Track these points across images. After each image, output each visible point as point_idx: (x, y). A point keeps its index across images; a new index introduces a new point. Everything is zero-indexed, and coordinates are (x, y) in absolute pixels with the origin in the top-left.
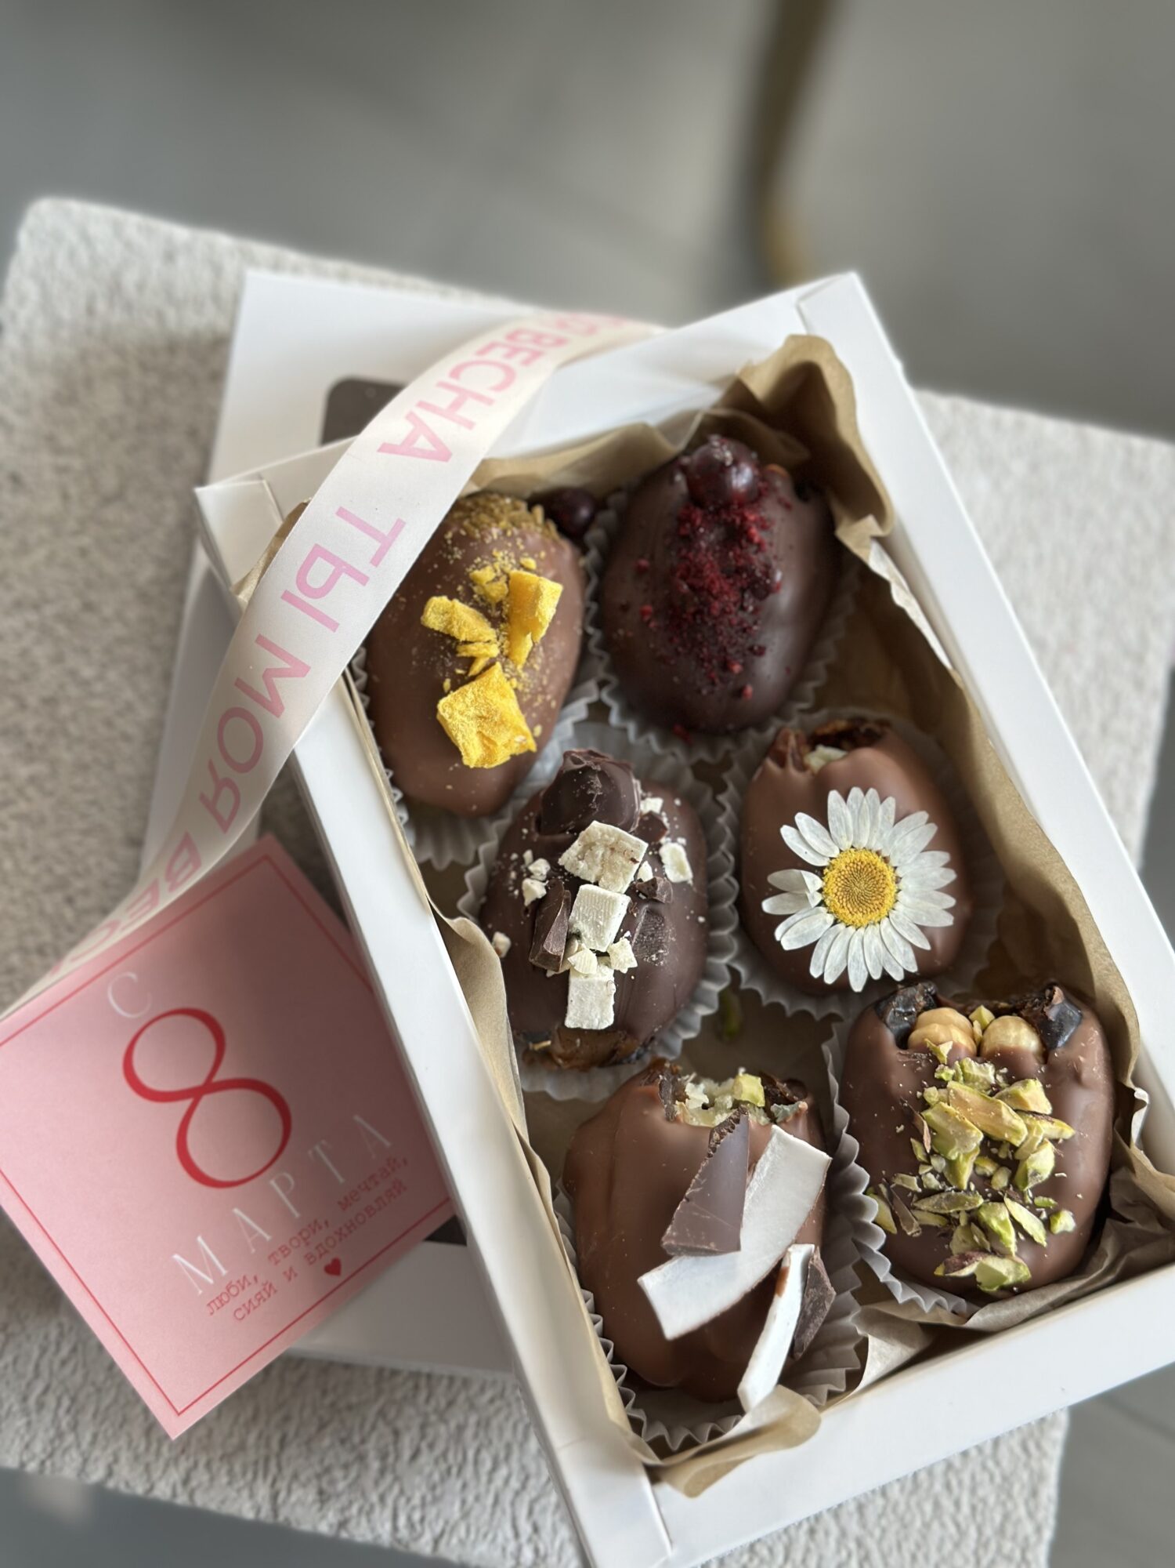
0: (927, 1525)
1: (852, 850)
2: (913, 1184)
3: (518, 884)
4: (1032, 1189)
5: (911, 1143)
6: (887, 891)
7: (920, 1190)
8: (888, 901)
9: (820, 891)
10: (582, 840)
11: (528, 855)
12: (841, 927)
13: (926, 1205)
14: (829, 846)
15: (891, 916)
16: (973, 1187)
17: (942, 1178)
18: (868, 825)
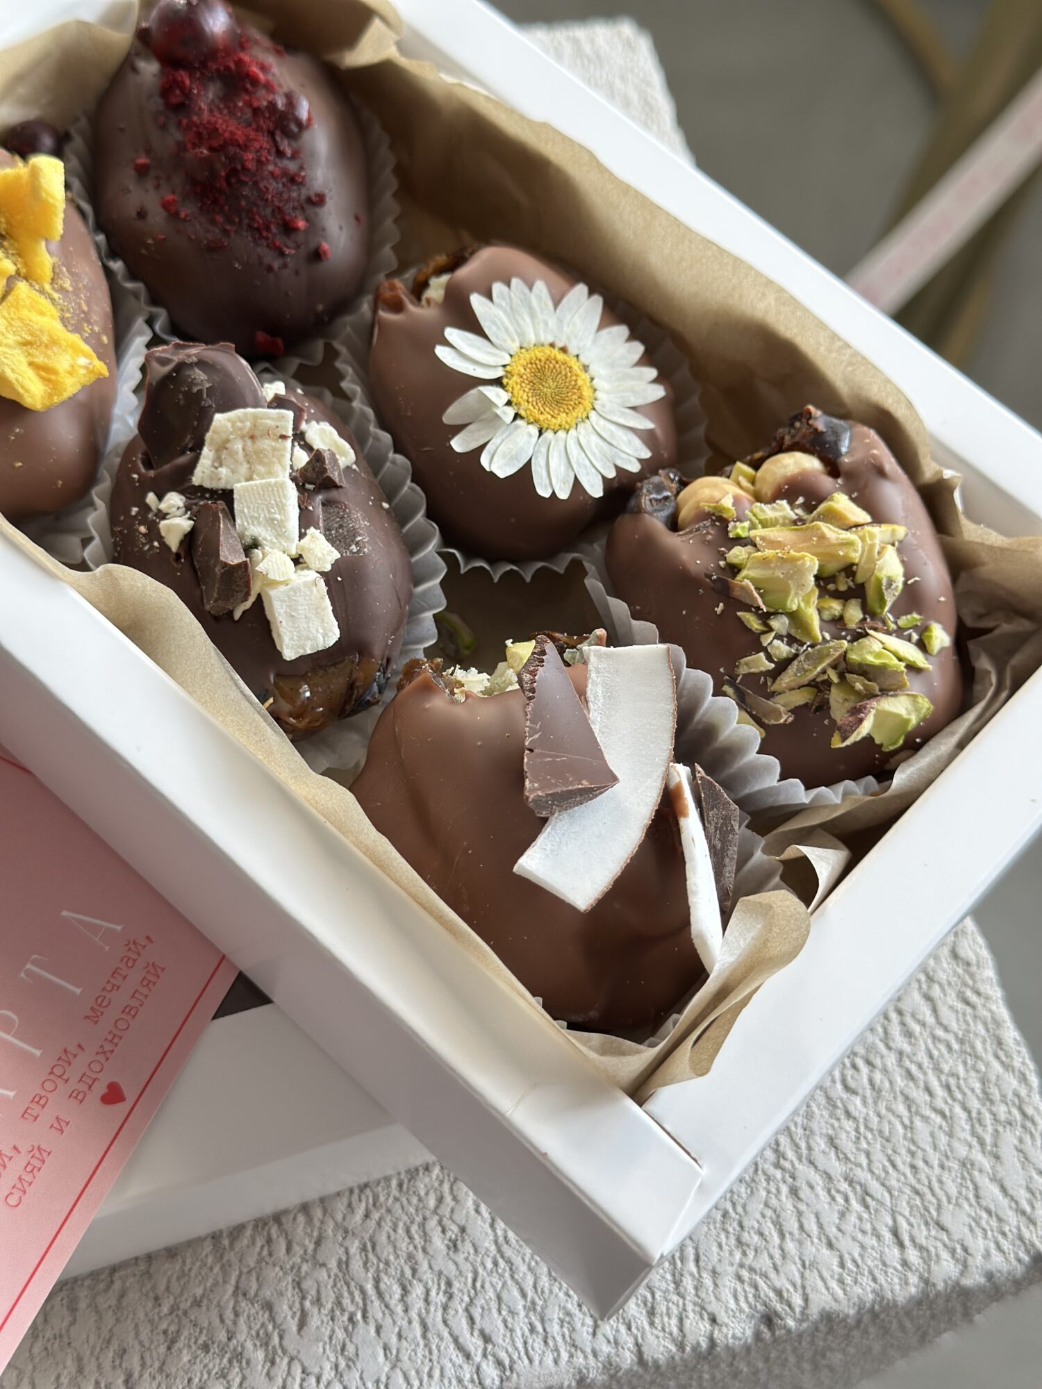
0: (910, 1128)
1: (523, 351)
2: (760, 663)
3: (154, 533)
4: (890, 611)
5: (739, 619)
6: (580, 382)
7: (773, 665)
8: (586, 392)
9: (509, 403)
10: (211, 444)
11: (151, 498)
12: (548, 435)
13: (786, 679)
14: (495, 355)
15: (596, 407)
16: (828, 636)
17: (791, 640)
18: (528, 319)
